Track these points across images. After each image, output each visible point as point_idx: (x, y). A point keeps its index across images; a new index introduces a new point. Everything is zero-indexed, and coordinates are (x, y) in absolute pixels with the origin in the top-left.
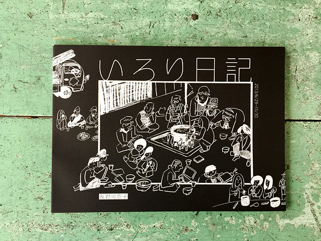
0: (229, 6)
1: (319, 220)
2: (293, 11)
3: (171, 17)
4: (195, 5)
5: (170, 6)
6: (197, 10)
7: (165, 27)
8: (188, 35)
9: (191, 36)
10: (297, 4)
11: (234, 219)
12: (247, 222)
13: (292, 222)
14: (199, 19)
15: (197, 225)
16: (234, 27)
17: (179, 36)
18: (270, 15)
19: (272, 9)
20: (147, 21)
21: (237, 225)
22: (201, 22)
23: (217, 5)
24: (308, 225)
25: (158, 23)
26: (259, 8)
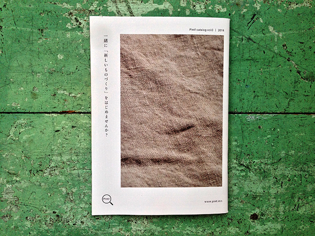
0: (219, 229)
1: (126, 8)
2: (153, 227)
3: (278, 216)
4: (253, 229)
5: (279, 226)
6: (252, 224)
7: (283, 205)
8: (261, 199)
9: (258, 198)
10: (150, 234)
11: (217, 10)
12: (203, 7)
13: (156, 6)
14: (250, 215)
15: (255, 5)
17: (270, 197)
18: (177, 221)
19: (175, 228)
20: (301, 211)
21: (213, 4)
22: (248, 212)
23: (232, 230)
24: (138, 2)
25: (291, 209)
26: (189, 228)
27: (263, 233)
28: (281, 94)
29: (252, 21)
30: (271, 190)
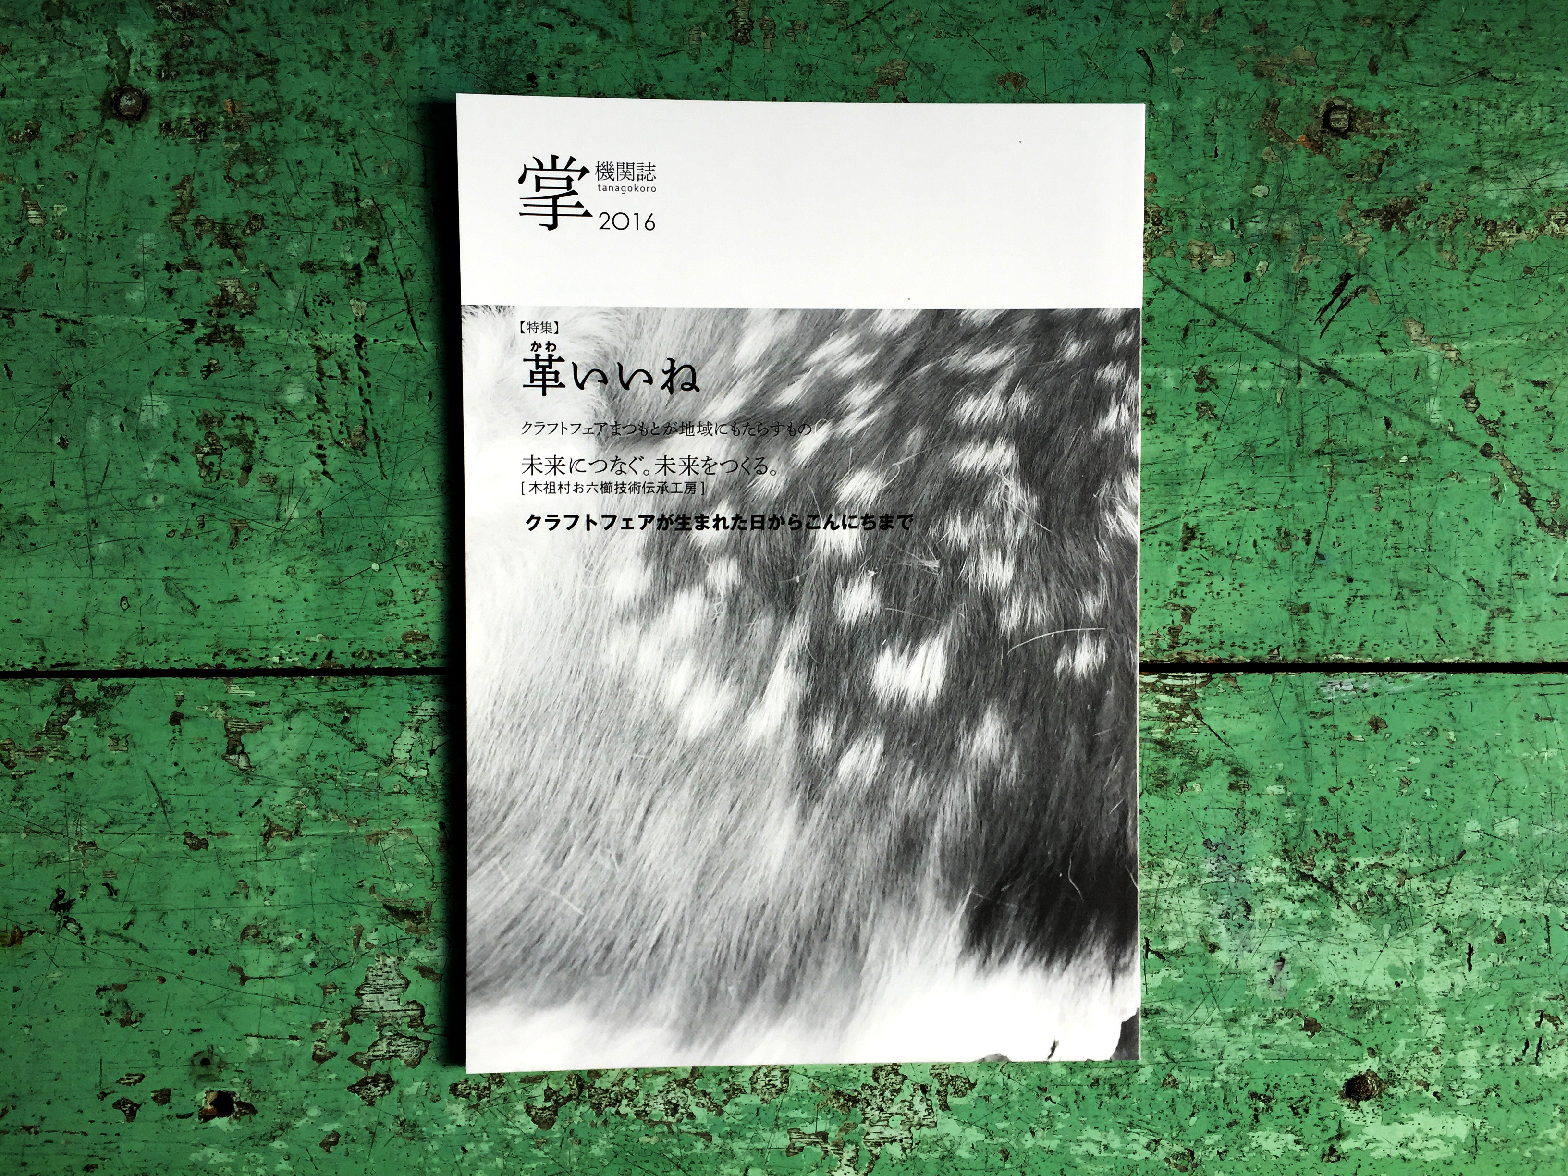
0: (1217, 1137)
2: (949, 1126)
3: (1455, 1086)
4: (1356, 1139)
5: (1459, 1128)
6: (1350, 1116)
7: (1477, 1043)
8: (1385, 1016)
10: (936, 1156)
14: (1341, 1084)
16: (1199, 1054)
17: (1420, 1009)
18: (1048, 1104)
19: (1039, 1133)
20: (1552, 1067)
22: (1333, 1068)
23: (1270, 1140)
25: (1509, 1059)
26: (1096, 1135)
27: (1395, 1153)
28: (1456, 590)
29: (1338, 303)
30: (1425, 979)
